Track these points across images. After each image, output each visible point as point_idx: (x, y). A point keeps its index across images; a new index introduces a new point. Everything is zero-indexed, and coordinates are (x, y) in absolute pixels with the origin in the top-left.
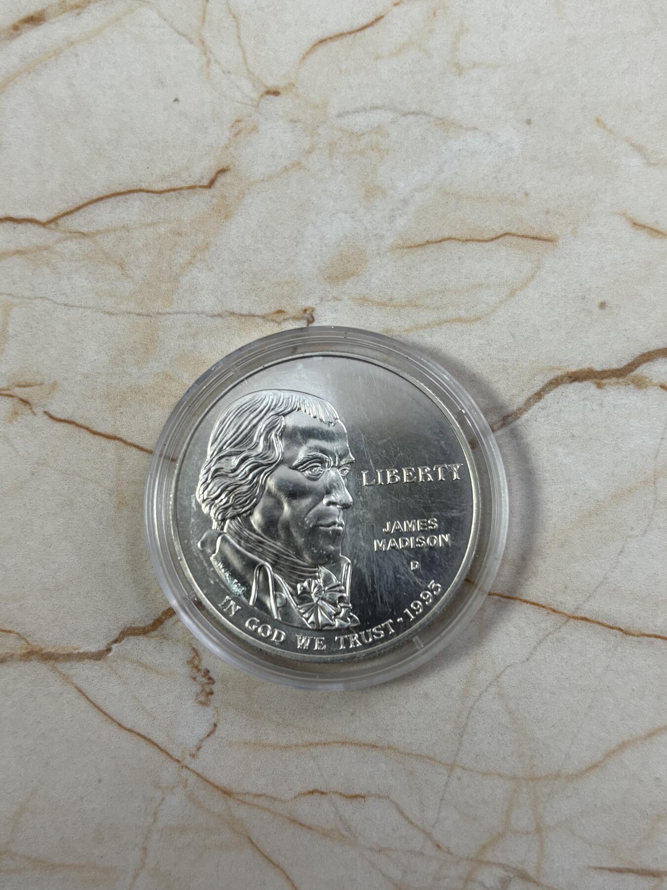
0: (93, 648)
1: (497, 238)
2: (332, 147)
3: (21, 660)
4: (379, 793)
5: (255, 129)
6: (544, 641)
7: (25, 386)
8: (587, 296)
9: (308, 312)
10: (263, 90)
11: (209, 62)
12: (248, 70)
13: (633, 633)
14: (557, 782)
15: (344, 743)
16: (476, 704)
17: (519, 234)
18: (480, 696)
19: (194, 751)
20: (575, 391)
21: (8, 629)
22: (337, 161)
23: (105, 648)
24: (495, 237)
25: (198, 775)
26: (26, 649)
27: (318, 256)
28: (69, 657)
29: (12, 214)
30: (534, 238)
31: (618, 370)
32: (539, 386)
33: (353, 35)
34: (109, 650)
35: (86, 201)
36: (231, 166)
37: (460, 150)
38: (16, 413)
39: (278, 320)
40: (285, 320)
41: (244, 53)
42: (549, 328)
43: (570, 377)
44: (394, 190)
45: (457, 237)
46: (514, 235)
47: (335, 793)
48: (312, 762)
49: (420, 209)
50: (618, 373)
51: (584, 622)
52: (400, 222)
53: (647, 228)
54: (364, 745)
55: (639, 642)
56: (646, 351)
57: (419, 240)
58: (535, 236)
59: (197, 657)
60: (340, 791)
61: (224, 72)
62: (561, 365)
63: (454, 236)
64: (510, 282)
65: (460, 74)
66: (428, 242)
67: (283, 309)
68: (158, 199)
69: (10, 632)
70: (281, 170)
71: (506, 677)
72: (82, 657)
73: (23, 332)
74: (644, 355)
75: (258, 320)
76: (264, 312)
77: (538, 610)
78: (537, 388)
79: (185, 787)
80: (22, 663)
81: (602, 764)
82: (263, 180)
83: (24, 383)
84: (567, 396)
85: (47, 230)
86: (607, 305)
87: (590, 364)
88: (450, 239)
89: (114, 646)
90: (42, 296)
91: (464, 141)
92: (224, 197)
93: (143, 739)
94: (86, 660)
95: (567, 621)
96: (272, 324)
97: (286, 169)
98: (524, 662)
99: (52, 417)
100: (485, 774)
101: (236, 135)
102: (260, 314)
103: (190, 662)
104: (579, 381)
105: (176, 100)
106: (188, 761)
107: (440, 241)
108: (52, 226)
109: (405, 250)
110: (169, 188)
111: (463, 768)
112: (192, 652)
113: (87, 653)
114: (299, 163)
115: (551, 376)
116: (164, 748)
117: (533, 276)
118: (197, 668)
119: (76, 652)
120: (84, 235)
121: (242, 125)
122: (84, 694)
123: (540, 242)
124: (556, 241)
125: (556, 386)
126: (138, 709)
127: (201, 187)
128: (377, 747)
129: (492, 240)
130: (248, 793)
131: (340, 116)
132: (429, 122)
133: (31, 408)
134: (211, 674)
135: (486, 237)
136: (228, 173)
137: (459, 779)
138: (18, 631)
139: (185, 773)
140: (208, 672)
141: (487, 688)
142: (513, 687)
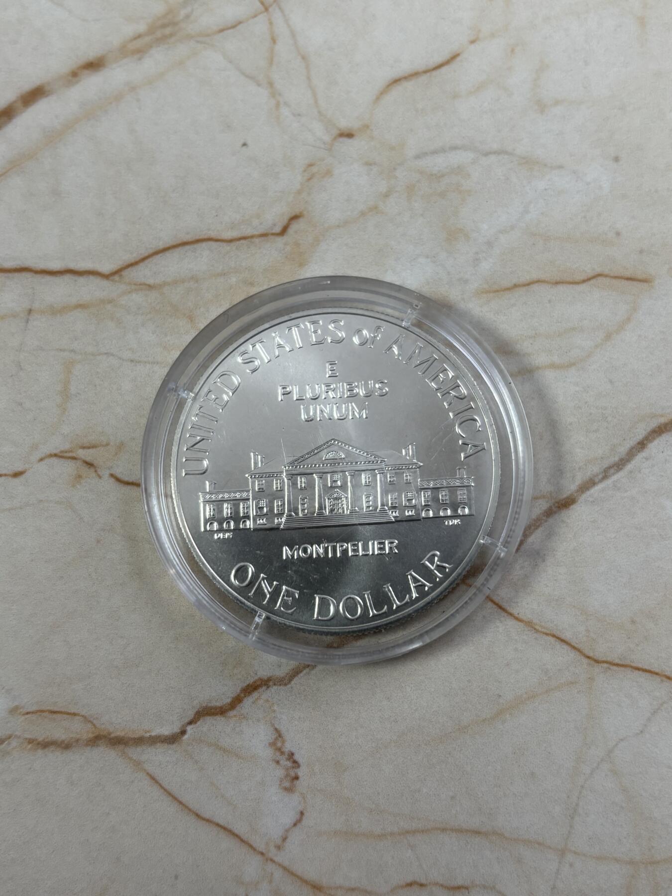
0: (166, 731)
1: (589, 279)
2: (410, 189)
3: (87, 745)
4: (483, 883)
5: (329, 173)
6: (659, 711)
7: (89, 448)
10: (335, 132)
11: (278, 105)
12: (319, 112)
15: (444, 830)
16: (588, 783)
17: (612, 275)
19: (279, 842)
21: (72, 711)
22: (416, 204)
23: (179, 731)
24: (586, 278)
25: (285, 869)
26: (93, 733)
28: (139, 741)
29: (72, 266)
32: (642, 434)
33: (428, 74)
34: (183, 732)
35: (151, 251)
36: (305, 213)
37: (546, 189)
38: (80, 477)
41: (314, 95)
44: (478, 232)
45: (546, 280)
46: (606, 276)
47: (436, 884)
48: (410, 851)
49: (506, 251)
52: (486, 266)
54: (467, 831)
57: (506, 283)
58: (629, 276)
59: (280, 739)
60: (441, 883)
61: (294, 115)
63: (543, 279)
64: (605, 325)
65: (542, 111)
66: (516, 286)
68: (229, 248)
69: (75, 714)
70: (357, 215)
72: (155, 740)
73: (86, 390)
77: (651, 678)
78: (640, 437)
79: (271, 882)
80: (89, 748)
82: (338, 226)
83: (88, 445)
85: (111, 283)
88: (538, 281)
89: (189, 728)
90: (106, 352)
91: (549, 180)
92: (297, 244)
93: (222, 830)
94: (159, 744)
97: (363, 214)
98: (638, 734)
99: (118, 480)
100: (600, 858)
101: (309, 179)
103: (273, 744)
105: (244, 145)
106: (273, 853)
107: (528, 284)
108: (116, 278)
109: (491, 295)
110: (239, 236)
111: (575, 853)
112: (274, 732)
113: (159, 736)
114: (376, 207)
115: (654, 424)
116: (246, 840)
117: (629, 319)
118: (280, 750)
119: (148, 735)
120: (150, 287)
121: (314, 169)
122: (157, 782)
123: (635, 283)
124: (651, 282)
126: (217, 797)
127: (273, 234)
128: (480, 833)
129: (584, 281)
130: (340, 887)
131: (417, 157)
132: (512, 162)
133: (96, 471)
134: (296, 757)
136: (301, 220)
137: (571, 865)
138: (83, 713)
139: (270, 867)
140: (293, 754)
141: (599, 765)
142: (626, 761)
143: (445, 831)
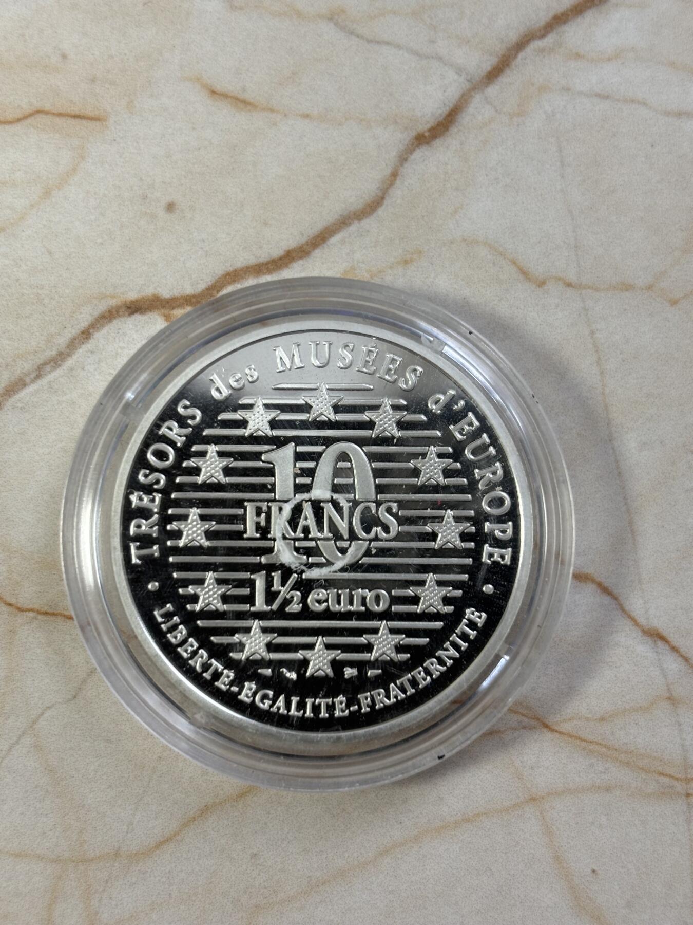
8: (149, 195)
14: (116, 865)
18: (10, 750)
20: (136, 326)
30: (76, 117)
31: (194, 296)
42: (99, 241)
43: (129, 308)
50: (194, 300)
53: (231, 97)
56: (231, 269)
62: (117, 291)
71: (44, 723)
74: (228, 274)
81: (179, 838)
84: (125, 334)
86: (176, 207)
87: (155, 288)
104: (142, 313)
125: (110, 321)
135: (10, 117)
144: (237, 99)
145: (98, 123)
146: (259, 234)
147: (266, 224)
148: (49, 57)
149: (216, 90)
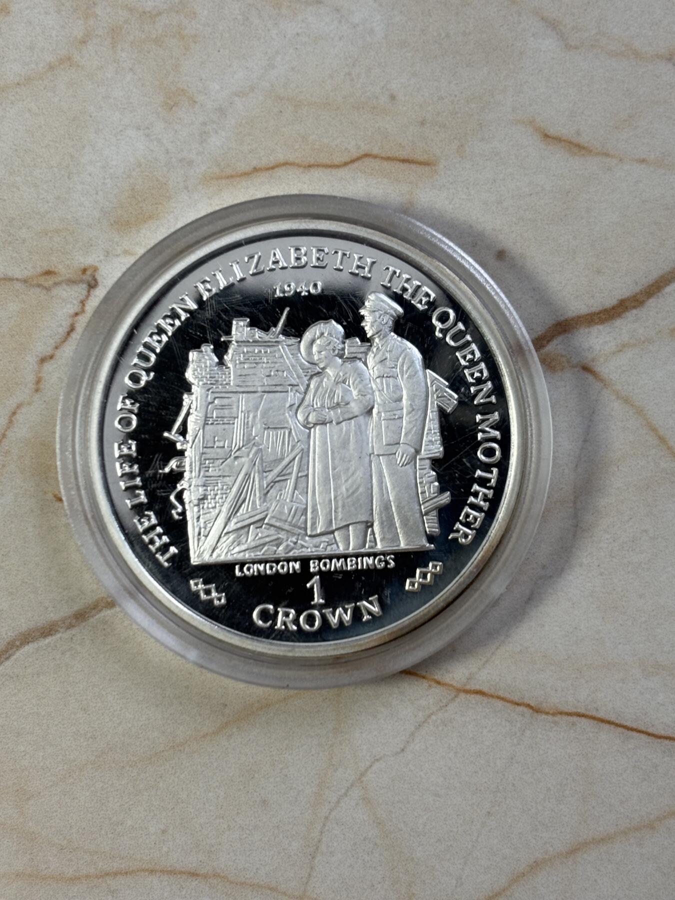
1: (353, 161)
2: (115, 33)
5: (5, 9)
6: (426, 725)
8: (479, 243)
9: (88, 273)
13: (547, 710)
15: (152, 872)
16: (334, 813)
17: (384, 155)
18: (338, 802)
22: (124, 55)
24: (348, 159)
27: (100, 193)
30: (404, 161)
37: (298, 34)
39: (46, 284)
40: (56, 284)
44: (206, 94)
45: (296, 162)
46: (375, 157)
49: (244, 122)
51: (478, 697)
52: (215, 141)
53: (564, 141)
54: (181, 873)
55: (556, 723)
57: (243, 167)
58: (406, 157)
63: (291, 160)
66: (256, 170)
67: (53, 269)
70: (43, 68)
71: (372, 776)
74: (558, 324)
75: (18, 286)
76: (26, 274)
77: (416, 682)
82: (18, 84)
86: (507, 254)
88: (286, 164)
91: (303, 21)
95: (456, 697)
96: (38, 290)
97: (51, 67)
98: (397, 753)
102: (20, 277)
109: (224, 181)
114: (69, 59)
123: (413, 166)
124: (435, 165)
128: (197, 875)
129: (346, 164)
135: (337, 160)
141: (347, 791)
142: (383, 788)
143: (154, 873)
144: (570, 142)
145: (427, 168)
146: (591, 283)
147: (599, 272)
148: (377, 98)
149: (549, 134)
